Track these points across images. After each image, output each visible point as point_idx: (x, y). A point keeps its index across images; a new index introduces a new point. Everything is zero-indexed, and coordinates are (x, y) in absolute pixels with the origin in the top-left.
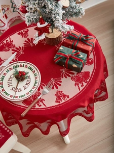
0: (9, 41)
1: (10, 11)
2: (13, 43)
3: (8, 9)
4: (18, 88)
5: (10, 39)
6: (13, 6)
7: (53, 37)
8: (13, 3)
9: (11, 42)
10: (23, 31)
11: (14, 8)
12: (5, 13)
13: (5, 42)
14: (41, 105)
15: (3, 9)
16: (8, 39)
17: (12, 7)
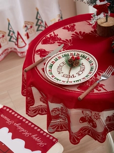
0: (53, 35)
1: (34, 30)
2: (58, 37)
3: (31, 27)
4: (71, 75)
5: (54, 33)
6: (39, 24)
7: (108, 26)
8: (38, 20)
9: (55, 35)
10: (68, 26)
11: (39, 26)
12: (28, 31)
13: (48, 36)
14: (100, 90)
15: (26, 26)
16: (52, 33)
17: (37, 25)
